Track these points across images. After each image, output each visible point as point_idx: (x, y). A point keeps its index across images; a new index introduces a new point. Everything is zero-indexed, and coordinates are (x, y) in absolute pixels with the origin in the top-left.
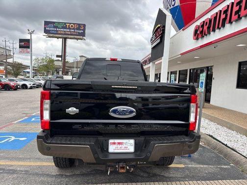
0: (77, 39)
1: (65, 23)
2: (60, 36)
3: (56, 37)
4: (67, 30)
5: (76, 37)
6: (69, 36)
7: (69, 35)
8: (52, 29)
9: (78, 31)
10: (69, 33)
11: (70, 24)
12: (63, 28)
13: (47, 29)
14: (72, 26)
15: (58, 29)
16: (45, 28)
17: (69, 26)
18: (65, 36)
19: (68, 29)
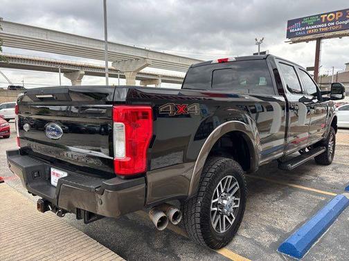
0: (340, 36)
1: (319, 16)
2: (311, 37)
3: (304, 41)
4: (323, 25)
5: (337, 33)
6: (326, 34)
7: (325, 32)
8: (298, 29)
9: (341, 23)
10: (326, 29)
11: (328, 14)
12: (316, 23)
13: (291, 31)
14: (331, 17)
15: (307, 28)
16: (288, 31)
17: (326, 17)
18: (319, 36)
19: (324, 23)
